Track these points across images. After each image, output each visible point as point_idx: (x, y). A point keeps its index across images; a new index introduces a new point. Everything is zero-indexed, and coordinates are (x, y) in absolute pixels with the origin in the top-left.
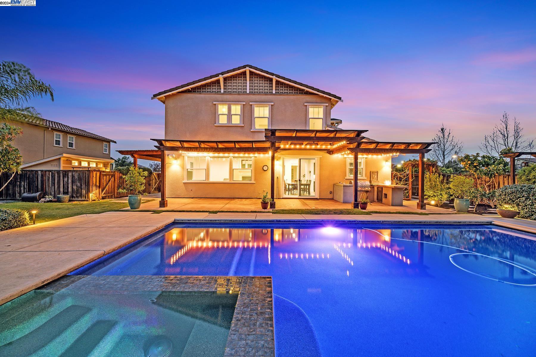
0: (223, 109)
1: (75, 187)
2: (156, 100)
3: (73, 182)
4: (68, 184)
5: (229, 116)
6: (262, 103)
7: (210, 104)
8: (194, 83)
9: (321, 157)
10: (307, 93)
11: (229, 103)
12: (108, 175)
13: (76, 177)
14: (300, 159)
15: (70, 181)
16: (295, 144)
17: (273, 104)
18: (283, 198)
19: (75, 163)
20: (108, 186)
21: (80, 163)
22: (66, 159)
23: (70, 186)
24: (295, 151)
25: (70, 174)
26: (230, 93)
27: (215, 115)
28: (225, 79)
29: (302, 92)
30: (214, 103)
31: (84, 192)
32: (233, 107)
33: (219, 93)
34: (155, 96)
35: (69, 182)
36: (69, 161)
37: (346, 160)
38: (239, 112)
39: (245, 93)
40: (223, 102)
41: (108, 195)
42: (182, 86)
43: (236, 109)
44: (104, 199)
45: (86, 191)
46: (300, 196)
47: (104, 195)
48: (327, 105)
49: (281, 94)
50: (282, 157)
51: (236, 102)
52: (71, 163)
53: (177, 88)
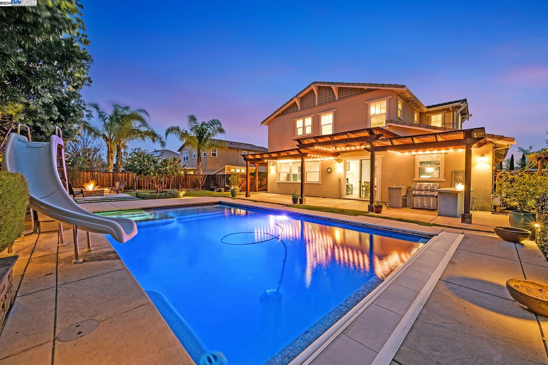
0: (299, 123)
2: (263, 125)
5: (304, 128)
6: (326, 111)
7: (291, 122)
8: (281, 108)
9: (384, 156)
10: (368, 91)
11: (303, 117)
12: (243, 177)
14: (361, 160)
16: (351, 146)
17: (335, 110)
18: (344, 199)
19: (233, 170)
20: (243, 184)
21: (235, 170)
22: (228, 168)
24: (356, 152)
25: (227, 176)
26: (304, 109)
27: (295, 129)
28: (302, 99)
29: (362, 91)
30: (294, 120)
32: (306, 120)
33: (296, 111)
34: (262, 123)
36: (229, 169)
37: (415, 157)
38: (310, 123)
39: (314, 106)
40: (299, 117)
41: (244, 189)
42: (275, 112)
43: (309, 121)
44: (241, 191)
46: (361, 197)
47: (241, 189)
48: (391, 97)
49: (343, 98)
50: (344, 158)
51: (308, 115)
52: (230, 171)
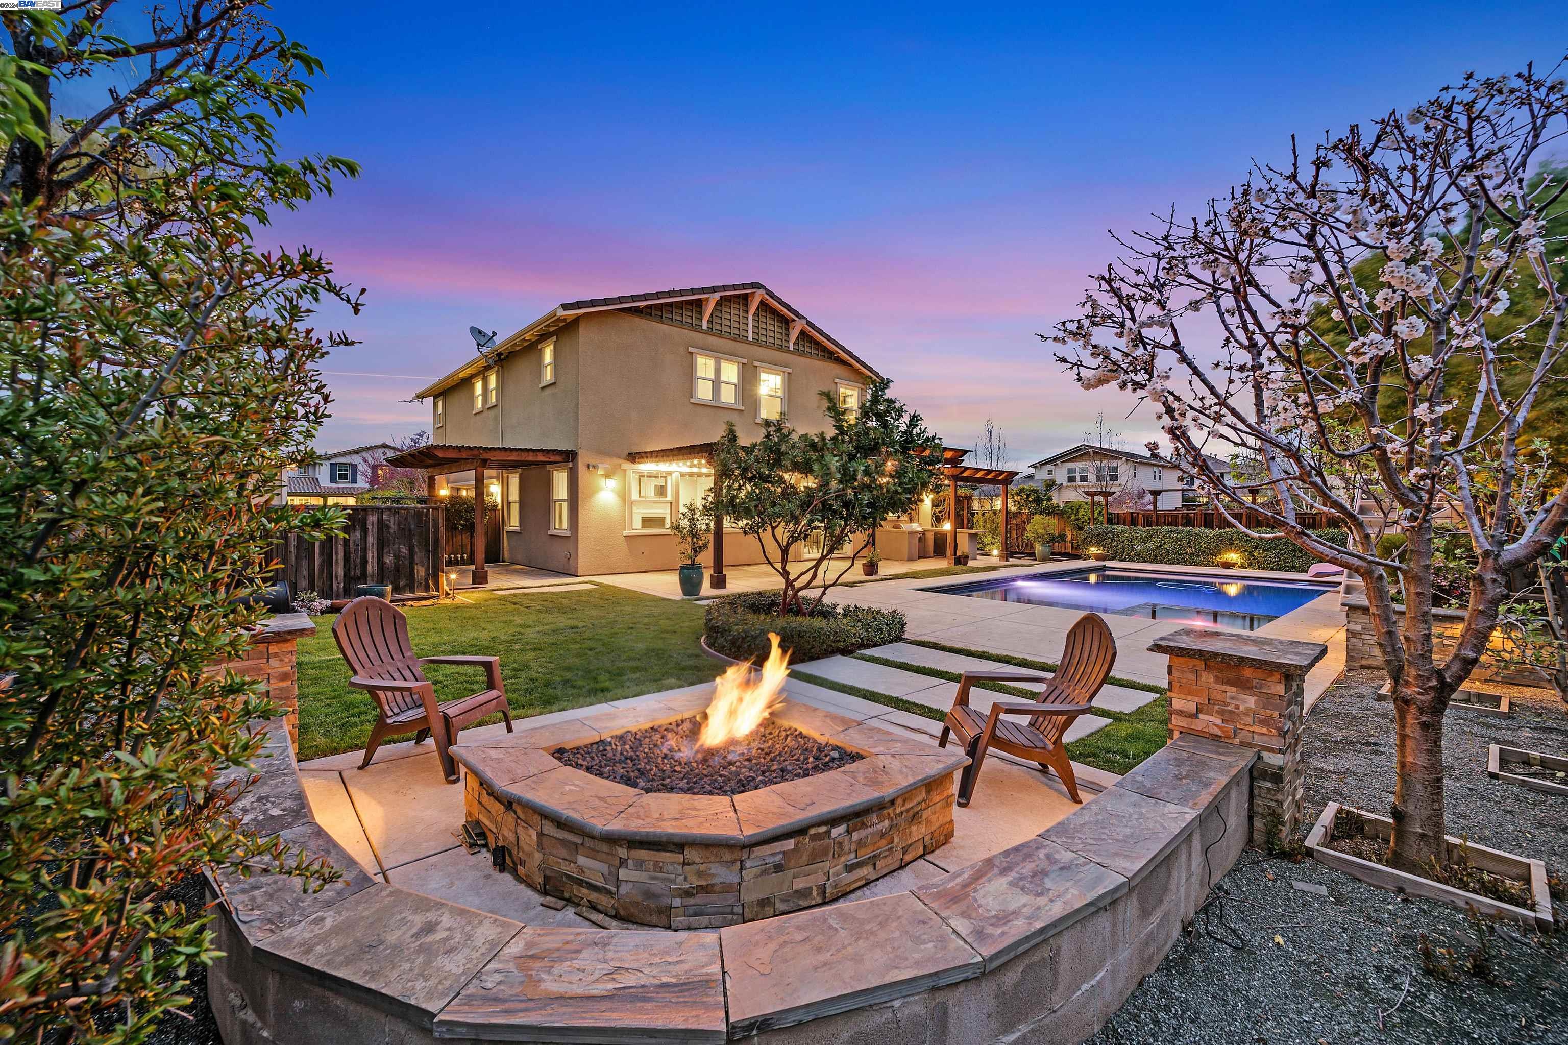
0: (704, 366)
1: (389, 560)
3: (382, 545)
4: (365, 550)
5: (717, 384)
6: (773, 365)
7: (682, 350)
10: (837, 360)
11: (719, 354)
13: (394, 528)
15: (371, 540)
17: (789, 370)
23: (371, 556)
25: (372, 518)
26: (720, 334)
27: (690, 376)
29: (831, 356)
30: (691, 350)
31: (420, 572)
32: (724, 365)
33: (697, 328)
35: (369, 544)
38: (734, 378)
39: (745, 340)
40: (708, 350)
43: (730, 372)
45: (427, 569)
48: (863, 386)
49: (802, 354)
51: (731, 355)
53: (620, 300)
